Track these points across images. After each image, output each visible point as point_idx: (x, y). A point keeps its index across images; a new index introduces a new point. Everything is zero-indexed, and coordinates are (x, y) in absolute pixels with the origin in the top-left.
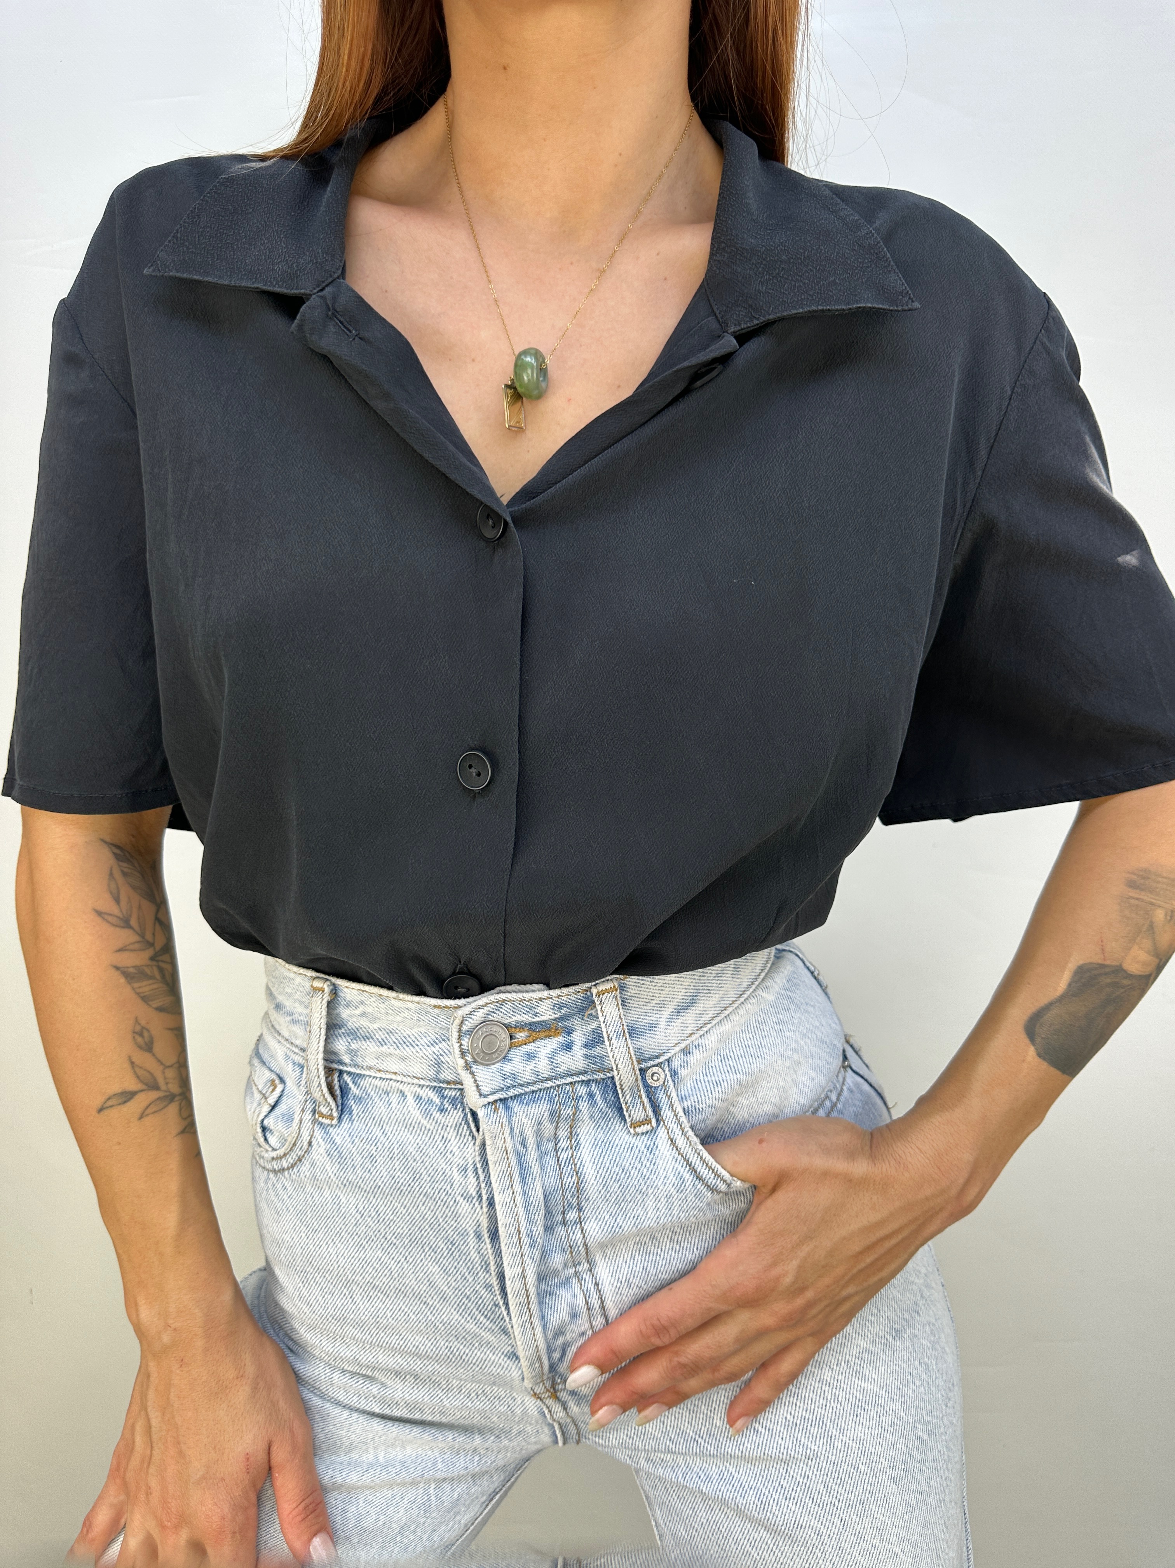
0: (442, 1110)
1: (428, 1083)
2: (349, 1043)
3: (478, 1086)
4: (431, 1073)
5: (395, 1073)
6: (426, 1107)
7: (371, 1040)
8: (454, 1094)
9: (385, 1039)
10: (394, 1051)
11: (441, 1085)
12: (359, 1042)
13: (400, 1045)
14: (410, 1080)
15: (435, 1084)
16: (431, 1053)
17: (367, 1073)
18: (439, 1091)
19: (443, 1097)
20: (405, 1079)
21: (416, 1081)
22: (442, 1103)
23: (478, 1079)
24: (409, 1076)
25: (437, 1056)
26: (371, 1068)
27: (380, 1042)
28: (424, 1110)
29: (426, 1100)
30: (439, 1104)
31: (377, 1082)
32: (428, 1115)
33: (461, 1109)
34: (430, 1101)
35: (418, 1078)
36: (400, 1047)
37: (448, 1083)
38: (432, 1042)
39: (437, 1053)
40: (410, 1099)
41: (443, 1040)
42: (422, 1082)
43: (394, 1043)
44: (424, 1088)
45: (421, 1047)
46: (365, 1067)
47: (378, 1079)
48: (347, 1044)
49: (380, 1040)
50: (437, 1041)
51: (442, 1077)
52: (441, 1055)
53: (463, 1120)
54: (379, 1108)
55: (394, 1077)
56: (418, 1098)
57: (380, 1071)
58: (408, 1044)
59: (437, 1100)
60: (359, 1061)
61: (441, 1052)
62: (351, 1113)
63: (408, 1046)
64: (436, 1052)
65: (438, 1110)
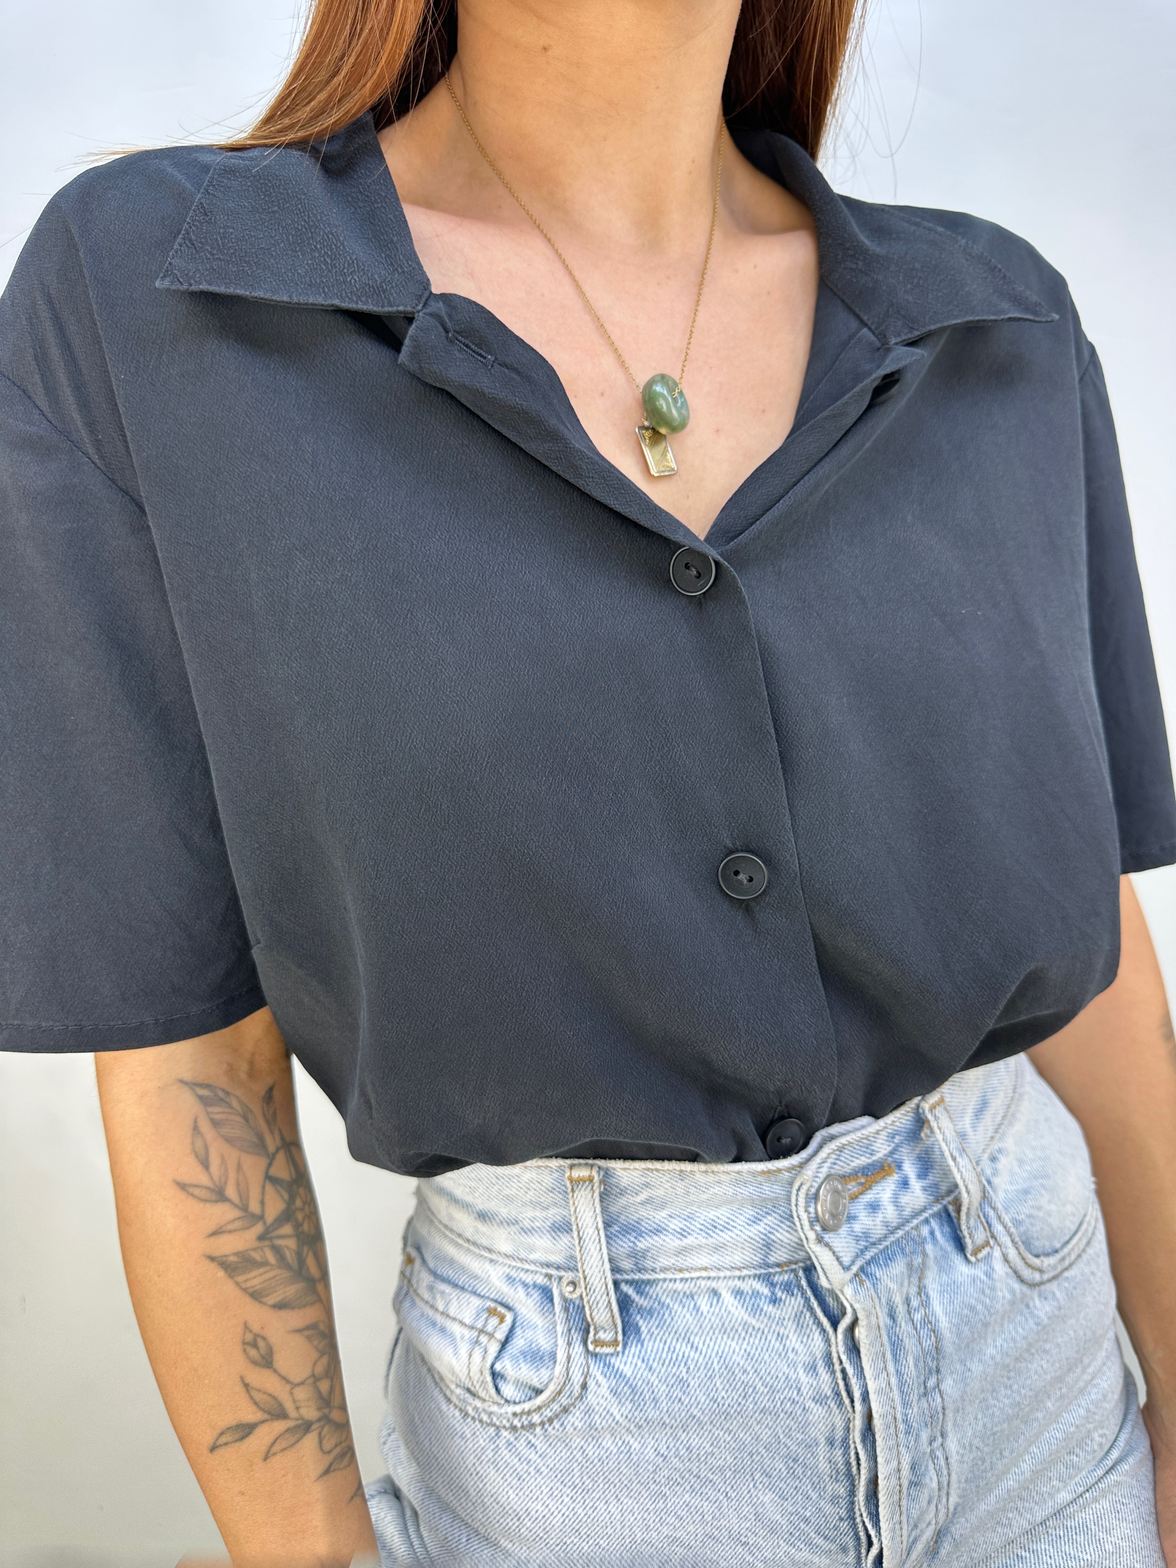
0: (774, 1301)
1: (753, 1272)
2: (634, 1243)
3: (838, 1259)
4: (757, 1259)
5: (705, 1269)
6: (752, 1302)
7: (665, 1232)
8: (786, 1277)
9: (685, 1228)
10: (704, 1241)
11: (771, 1270)
12: (648, 1238)
13: (710, 1232)
14: (728, 1273)
15: (763, 1271)
16: (756, 1232)
17: (662, 1276)
18: (767, 1279)
19: (773, 1285)
20: (722, 1274)
21: (737, 1273)
22: (773, 1293)
23: (836, 1249)
24: (726, 1268)
25: (766, 1235)
26: (665, 1269)
27: (679, 1233)
28: (750, 1306)
29: (750, 1293)
30: (769, 1294)
31: (679, 1286)
32: (755, 1311)
33: (800, 1294)
34: (756, 1294)
35: (739, 1269)
36: (712, 1234)
37: (778, 1265)
38: (752, 1219)
39: (764, 1232)
40: (728, 1298)
41: (767, 1213)
42: (745, 1272)
43: (701, 1230)
44: (746, 1279)
45: (740, 1228)
46: (658, 1270)
47: (678, 1282)
48: (631, 1244)
49: (679, 1230)
50: (759, 1217)
51: (772, 1260)
52: (770, 1232)
53: (804, 1306)
54: (683, 1316)
55: (704, 1274)
56: (738, 1293)
57: (681, 1270)
58: (721, 1228)
59: (766, 1291)
60: (649, 1264)
61: (768, 1228)
62: (638, 1331)
63: (721, 1230)
64: (762, 1230)
65: (770, 1302)
